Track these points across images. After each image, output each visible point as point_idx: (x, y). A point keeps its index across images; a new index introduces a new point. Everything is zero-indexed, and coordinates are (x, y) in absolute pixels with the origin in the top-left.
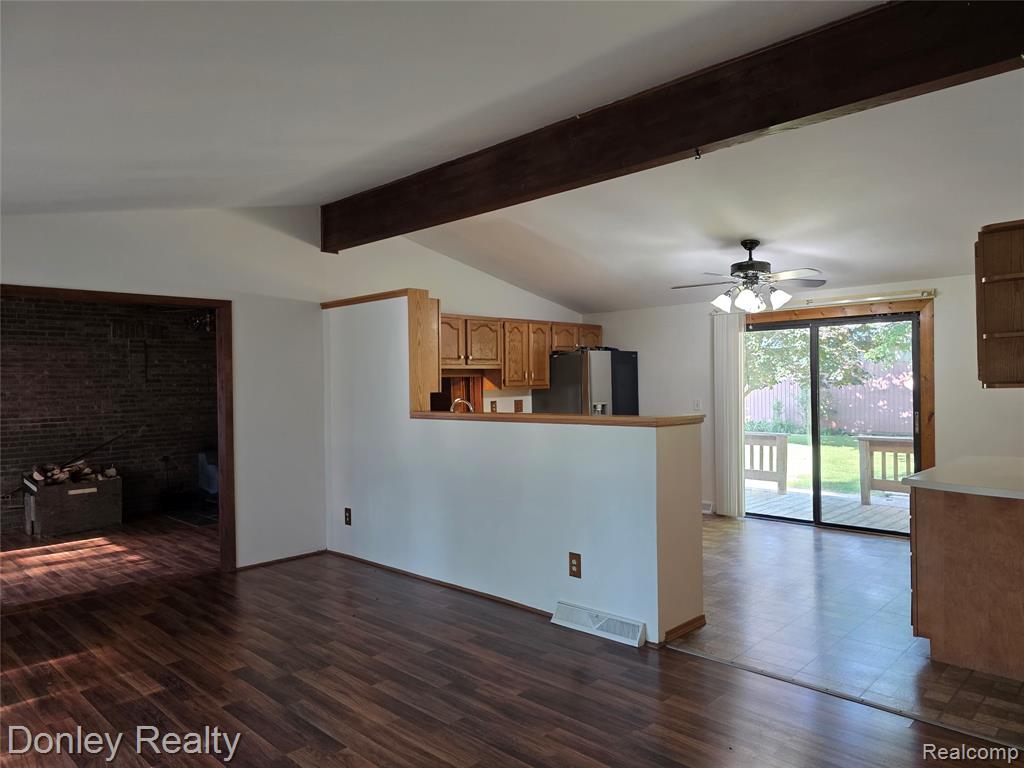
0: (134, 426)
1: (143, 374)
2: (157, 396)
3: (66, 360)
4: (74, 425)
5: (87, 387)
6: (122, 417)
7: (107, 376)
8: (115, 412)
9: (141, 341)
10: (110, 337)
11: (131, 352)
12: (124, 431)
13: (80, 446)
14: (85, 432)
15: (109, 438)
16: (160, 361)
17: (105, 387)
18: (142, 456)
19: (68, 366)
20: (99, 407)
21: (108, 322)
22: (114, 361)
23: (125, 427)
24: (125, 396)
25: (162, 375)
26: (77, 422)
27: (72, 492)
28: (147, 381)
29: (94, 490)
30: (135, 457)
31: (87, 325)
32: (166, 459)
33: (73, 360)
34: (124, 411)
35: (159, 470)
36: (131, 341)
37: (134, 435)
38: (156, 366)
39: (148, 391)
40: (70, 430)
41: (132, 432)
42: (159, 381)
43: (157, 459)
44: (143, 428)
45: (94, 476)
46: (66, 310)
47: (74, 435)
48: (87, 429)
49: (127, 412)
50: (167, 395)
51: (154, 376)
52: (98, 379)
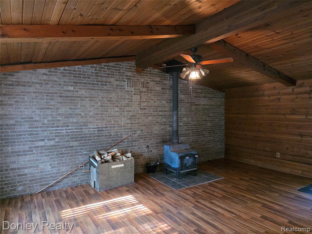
0: (135, 131)
1: (139, 106)
2: (144, 116)
3: (108, 98)
4: (111, 130)
5: (116, 112)
6: (131, 126)
7: (124, 106)
8: (128, 124)
9: (138, 89)
10: (126, 86)
11: (134, 94)
12: (131, 133)
13: (113, 140)
14: (115, 134)
15: (125, 137)
16: (146, 99)
17: (124, 111)
18: (138, 145)
19: (109, 101)
20: (121, 121)
21: (125, 79)
22: (128, 99)
23: (131, 131)
24: (131, 116)
25: (147, 106)
26: (112, 129)
27: (113, 167)
28: (141, 109)
29: (123, 165)
30: (136, 146)
31: (116, 80)
32: (148, 147)
33: (111, 98)
34: (131, 124)
35: (145, 152)
36: (134, 89)
37: (135, 135)
38: (144, 102)
39: (141, 114)
40: (109, 133)
41: (135, 134)
42: (145, 109)
43: (144, 147)
44: (139, 131)
45: (121, 157)
46: (107, 72)
47: (111, 135)
48: (116, 132)
49: (133, 124)
50: (149, 116)
51: (143, 106)
52: (121, 107)
